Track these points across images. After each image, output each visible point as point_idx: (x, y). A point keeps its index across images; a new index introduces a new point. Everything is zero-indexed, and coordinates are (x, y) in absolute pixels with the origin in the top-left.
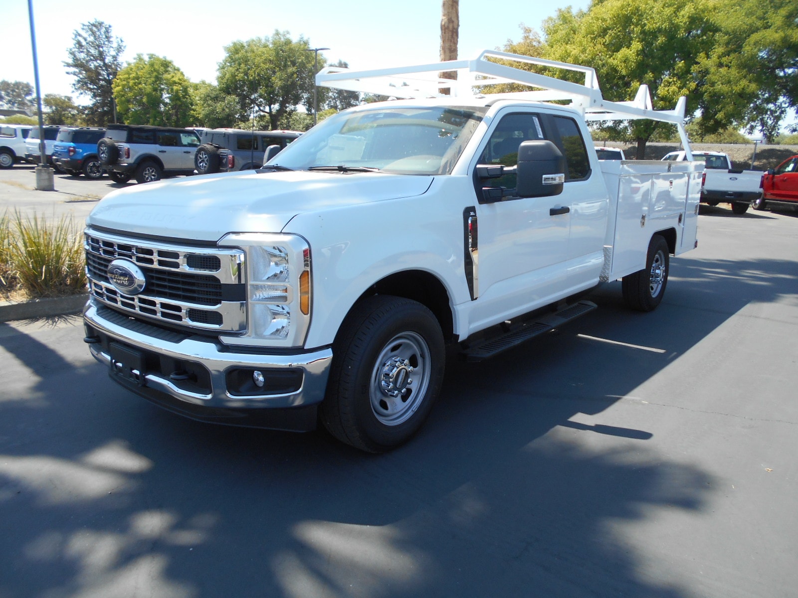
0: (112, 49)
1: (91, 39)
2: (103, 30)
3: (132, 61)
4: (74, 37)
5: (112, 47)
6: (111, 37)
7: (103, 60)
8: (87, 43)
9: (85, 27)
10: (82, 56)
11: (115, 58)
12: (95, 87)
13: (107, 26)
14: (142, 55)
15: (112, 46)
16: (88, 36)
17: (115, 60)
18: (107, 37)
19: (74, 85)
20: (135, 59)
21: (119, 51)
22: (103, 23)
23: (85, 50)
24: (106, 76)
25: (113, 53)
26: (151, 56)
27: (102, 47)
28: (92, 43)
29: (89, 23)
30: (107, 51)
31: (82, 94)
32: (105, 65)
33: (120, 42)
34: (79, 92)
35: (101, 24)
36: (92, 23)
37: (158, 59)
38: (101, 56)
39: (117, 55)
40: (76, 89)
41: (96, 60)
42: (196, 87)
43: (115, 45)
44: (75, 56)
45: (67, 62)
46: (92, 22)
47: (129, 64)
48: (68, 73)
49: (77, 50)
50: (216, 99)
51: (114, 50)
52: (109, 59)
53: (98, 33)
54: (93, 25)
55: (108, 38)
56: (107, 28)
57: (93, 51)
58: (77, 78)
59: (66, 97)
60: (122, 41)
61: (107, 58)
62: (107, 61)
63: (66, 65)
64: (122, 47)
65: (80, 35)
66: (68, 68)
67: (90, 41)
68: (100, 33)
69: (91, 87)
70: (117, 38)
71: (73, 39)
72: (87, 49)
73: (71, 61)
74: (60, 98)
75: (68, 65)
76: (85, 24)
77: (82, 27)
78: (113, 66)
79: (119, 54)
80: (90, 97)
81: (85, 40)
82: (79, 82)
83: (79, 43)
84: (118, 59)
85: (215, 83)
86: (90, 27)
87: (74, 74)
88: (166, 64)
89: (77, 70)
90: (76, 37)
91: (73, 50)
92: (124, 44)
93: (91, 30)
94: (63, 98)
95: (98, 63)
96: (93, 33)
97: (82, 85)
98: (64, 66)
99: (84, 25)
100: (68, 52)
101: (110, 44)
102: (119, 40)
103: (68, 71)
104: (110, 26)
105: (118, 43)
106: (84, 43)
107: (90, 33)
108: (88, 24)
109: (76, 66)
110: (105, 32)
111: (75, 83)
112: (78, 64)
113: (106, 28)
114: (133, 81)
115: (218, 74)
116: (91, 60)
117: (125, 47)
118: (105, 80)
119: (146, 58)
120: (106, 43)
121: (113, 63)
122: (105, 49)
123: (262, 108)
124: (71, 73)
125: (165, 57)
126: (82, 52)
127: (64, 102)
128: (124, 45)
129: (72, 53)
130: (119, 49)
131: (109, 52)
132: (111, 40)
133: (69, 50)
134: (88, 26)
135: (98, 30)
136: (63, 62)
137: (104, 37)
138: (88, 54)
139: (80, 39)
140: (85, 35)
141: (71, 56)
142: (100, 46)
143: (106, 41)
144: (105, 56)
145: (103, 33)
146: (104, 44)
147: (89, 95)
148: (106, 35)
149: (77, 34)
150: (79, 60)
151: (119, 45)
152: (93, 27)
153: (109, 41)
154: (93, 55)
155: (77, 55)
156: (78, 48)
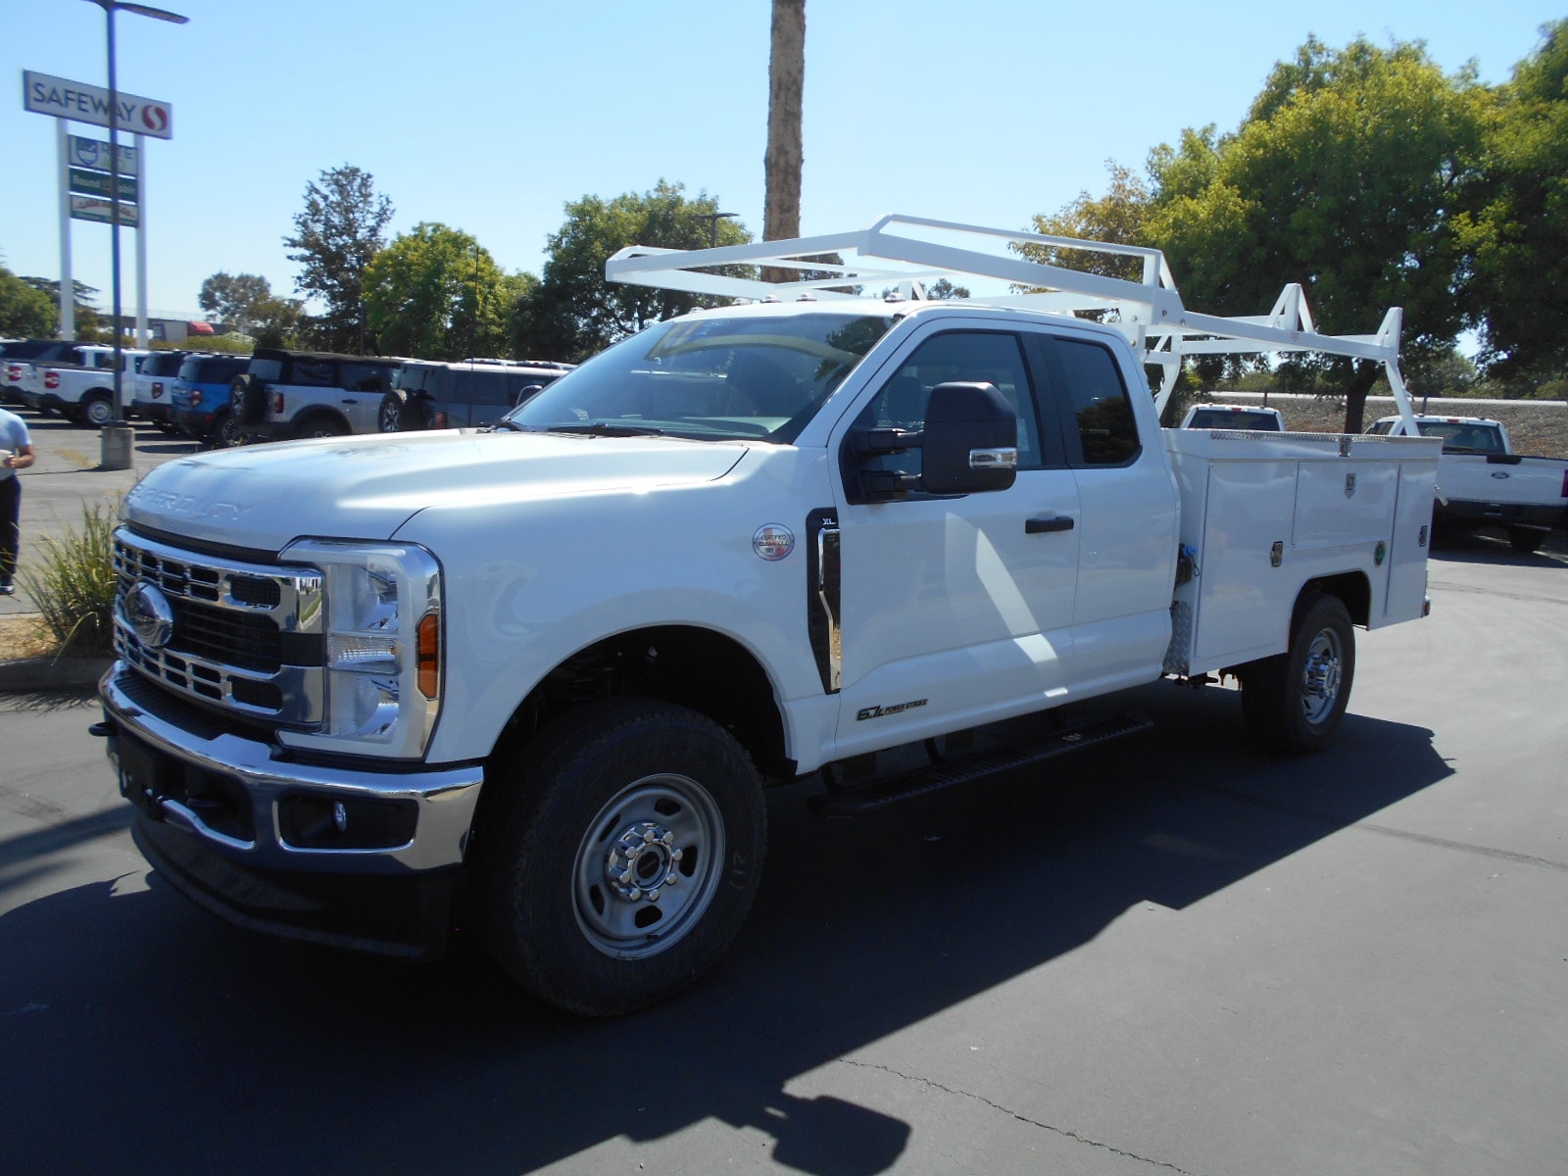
0: (370, 216)
1: (335, 198)
2: (358, 181)
3: (407, 233)
4: (306, 193)
5: (371, 213)
6: (370, 195)
7: (352, 234)
8: (328, 205)
9: (326, 177)
10: (319, 228)
11: (373, 231)
12: (336, 282)
13: (365, 176)
14: (424, 225)
15: (371, 209)
16: (330, 193)
17: (372, 236)
18: (362, 195)
19: (299, 278)
20: (412, 230)
21: (382, 221)
22: (358, 170)
23: (323, 218)
24: (354, 263)
25: (371, 222)
26: (437, 227)
27: (353, 213)
28: (337, 204)
29: (334, 169)
30: (360, 219)
31: (311, 295)
32: (355, 243)
33: (385, 203)
34: (308, 291)
35: (355, 171)
36: (338, 169)
37: (447, 233)
38: (349, 228)
40: (301, 285)
41: (340, 235)
43: (376, 208)
44: (306, 228)
45: (291, 237)
46: (339, 167)
48: (290, 258)
49: (309, 217)
50: (539, 307)
51: (374, 218)
52: (363, 233)
53: (348, 188)
54: (339, 173)
55: (366, 196)
56: (366, 180)
57: (336, 219)
58: (305, 266)
59: (291, 300)
60: (388, 202)
61: (361, 231)
62: (359, 236)
63: (289, 242)
64: (388, 212)
65: (317, 192)
66: (292, 249)
67: (332, 202)
68: (352, 188)
69: (329, 282)
70: (381, 196)
71: (305, 199)
72: (327, 217)
73: (297, 236)
75: (294, 244)
76: (327, 171)
77: (321, 175)
78: (369, 245)
79: (383, 224)
80: (325, 301)
81: (325, 198)
82: (308, 273)
83: (314, 205)
84: (379, 234)
85: (541, 276)
86: (335, 177)
87: (303, 259)
88: (462, 242)
89: (307, 253)
90: (310, 193)
91: (304, 217)
92: (391, 207)
93: (337, 182)
94: (286, 303)
95: (344, 241)
96: (342, 189)
97: (313, 282)
98: (285, 245)
99: (324, 173)
100: (295, 222)
101: (367, 208)
102: (383, 199)
103: (290, 254)
104: (369, 176)
105: (381, 204)
106: (322, 204)
107: (334, 187)
108: (332, 171)
109: (305, 244)
110: (360, 187)
111: (300, 275)
112: (309, 241)
113: (362, 179)
115: (547, 258)
116: (332, 235)
118: (352, 269)
119: (429, 231)
121: (370, 240)
122: (357, 215)
123: (623, 324)
124: (296, 257)
125: (460, 230)
126: (318, 221)
128: (391, 209)
129: (304, 224)
130: (382, 216)
131: (364, 221)
132: (370, 199)
133: (297, 217)
134: (331, 175)
135: (349, 182)
136: (284, 238)
137: (357, 194)
138: (328, 224)
139: (317, 197)
140: (325, 191)
141: (300, 228)
142: (349, 210)
143: (361, 201)
144: (356, 228)
145: (355, 188)
146: (356, 206)
147: (325, 296)
148: (360, 192)
149: (313, 190)
150: (313, 234)
151: (382, 208)
152: (340, 177)
153: (365, 202)
154: (335, 227)
155: (310, 225)
156: (312, 214)
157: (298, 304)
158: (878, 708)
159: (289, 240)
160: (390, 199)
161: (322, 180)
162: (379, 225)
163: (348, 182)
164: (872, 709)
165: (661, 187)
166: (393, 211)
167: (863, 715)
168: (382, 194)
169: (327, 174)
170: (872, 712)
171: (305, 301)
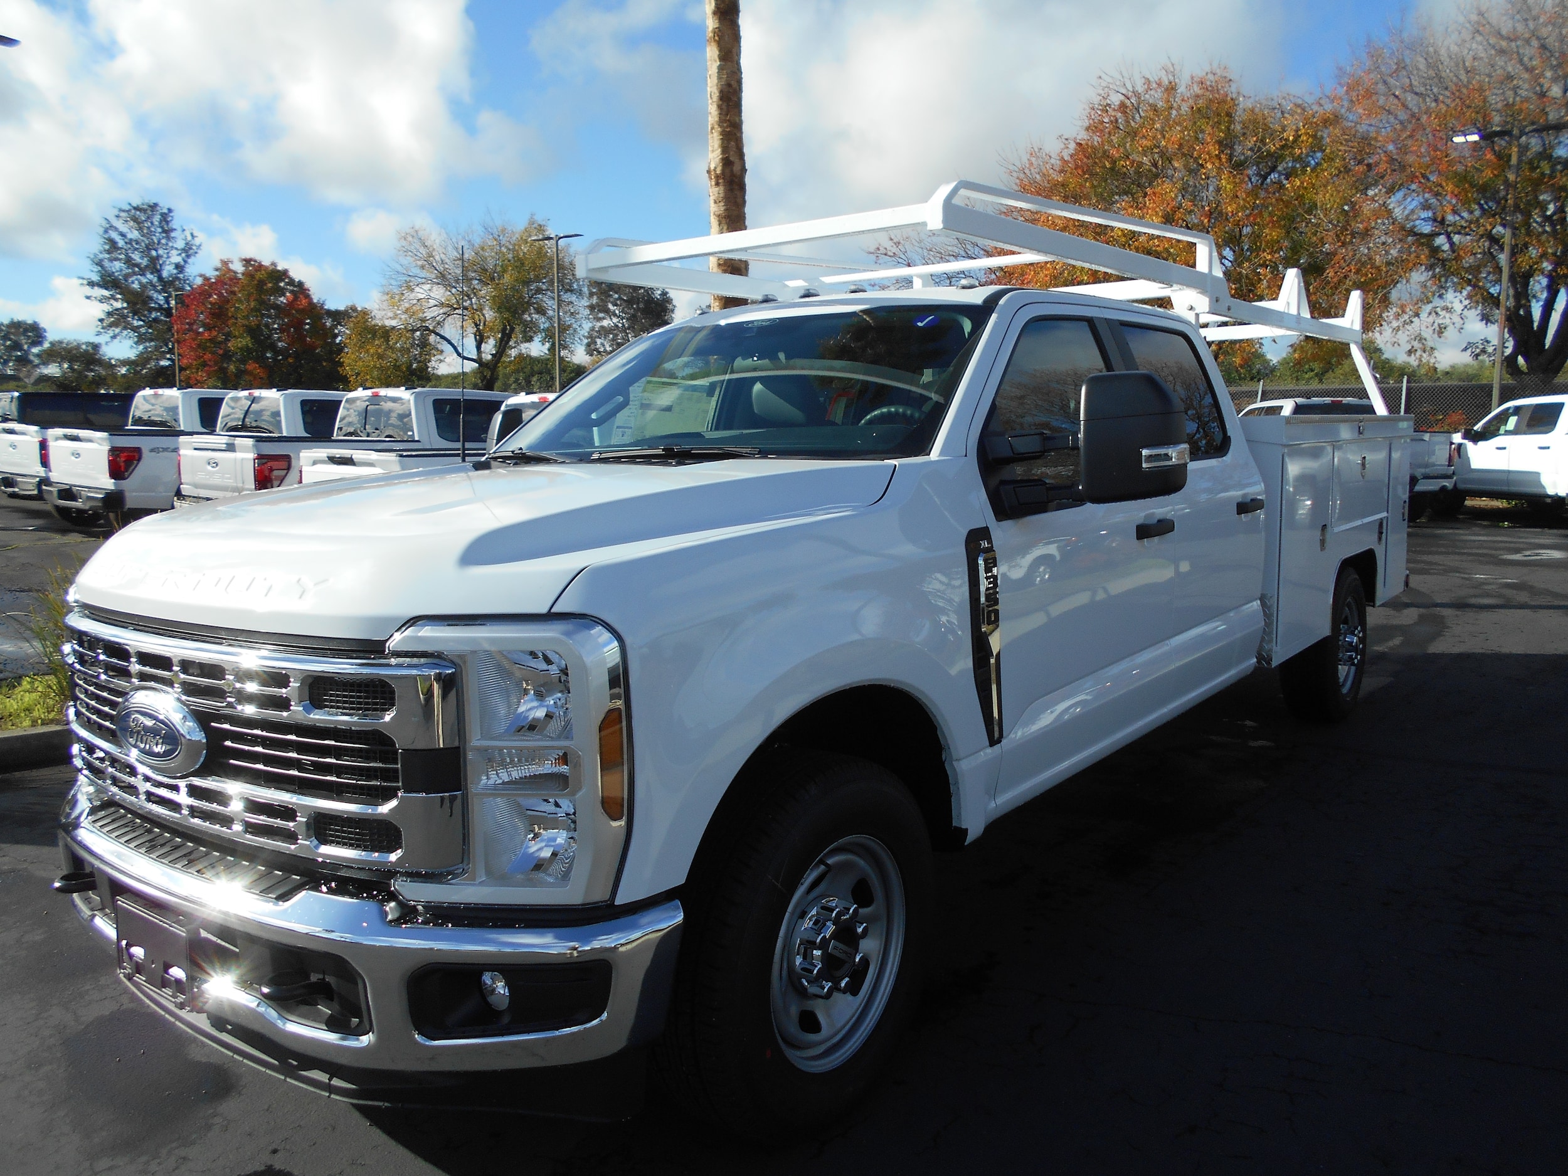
0: (174, 252)
1: (134, 234)
2: (157, 219)
3: (212, 273)
4: (101, 230)
5: (176, 249)
6: (173, 230)
7: (157, 271)
8: (126, 243)
9: (123, 214)
10: (117, 267)
11: (179, 267)
12: (142, 323)
13: (166, 211)
14: (231, 261)
15: (175, 246)
16: (129, 231)
17: (181, 272)
18: (164, 231)
19: (101, 320)
20: (217, 270)
21: (188, 256)
22: (156, 205)
23: (122, 256)
24: (162, 302)
25: (176, 258)
26: (247, 262)
27: (156, 250)
28: (137, 241)
29: (130, 204)
30: (165, 256)
31: (114, 337)
32: (161, 281)
33: (189, 238)
34: (111, 333)
35: (154, 207)
36: (135, 205)
37: (261, 267)
38: (154, 266)
39: (185, 262)
40: (103, 328)
41: (143, 275)
43: (180, 244)
44: (102, 266)
45: (87, 278)
46: (136, 202)
47: (206, 279)
48: (88, 298)
49: (107, 256)
51: (180, 254)
52: (170, 271)
53: (147, 224)
54: (137, 209)
55: (167, 232)
56: (166, 214)
57: (136, 257)
58: (106, 307)
59: (88, 344)
60: (193, 236)
61: (166, 268)
62: (165, 274)
63: (85, 283)
64: (194, 248)
65: (116, 229)
66: (90, 289)
67: (131, 240)
68: (152, 223)
69: (136, 323)
70: (185, 231)
71: (101, 237)
72: (127, 255)
73: (96, 278)
74: (78, 346)
75: (92, 284)
76: (123, 207)
77: (116, 211)
78: (177, 283)
79: (189, 260)
80: (130, 342)
81: (123, 235)
82: (109, 314)
83: (112, 243)
84: (187, 270)
86: (132, 213)
87: (103, 299)
88: (276, 275)
89: (106, 293)
90: (106, 231)
91: (101, 256)
92: (197, 242)
93: (135, 219)
94: (84, 347)
95: (147, 279)
96: (139, 225)
97: (115, 321)
98: (82, 284)
99: (120, 209)
100: (89, 262)
101: (170, 244)
102: (188, 234)
103: (89, 295)
104: (170, 210)
105: (186, 239)
106: (121, 243)
107: (132, 223)
108: (127, 207)
109: (104, 285)
110: (160, 222)
111: (101, 315)
112: (109, 282)
113: (162, 214)
116: (134, 274)
117: (199, 247)
118: (160, 309)
119: (238, 267)
120: (164, 241)
121: (177, 277)
122: (161, 252)
124: (95, 298)
125: (274, 264)
126: (117, 259)
127: (84, 352)
128: (198, 244)
129: (99, 263)
130: (188, 251)
131: (168, 257)
132: (173, 234)
133: (92, 257)
134: (128, 211)
135: (148, 218)
136: (80, 278)
137: (159, 230)
138: (129, 261)
139: (114, 235)
140: (123, 228)
141: (96, 267)
142: (153, 246)
143: (163, 238)
144: (161, 265)
145: (156, 223)
146: (159, 243)
147: (131, 337)
148: (162, 227)
149: (108, 227)
150: (111, 274)
151: (187, 244)
152: (138, 213)
153: (168, 238)
154: (137, 265)
155: (106, 264)
156: (109, 252)
157: (96, 347)
159: (86, 280)
160: (195, 234)
161: (117, 216)
166: (200, 245)
168: (184, 228)
169: (124, 211)
171: (107, 343)
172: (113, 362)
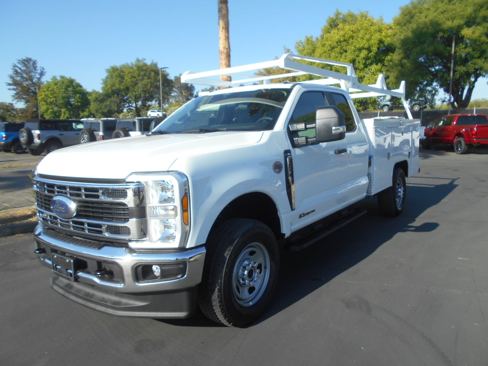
0: (37, 74)
1: (24, 68)
2: (32, 63)
3: (50, 80)
4: (13, 67)
7: (31, 80)
8: (21, 71)
9: (20, 62)
10: (19, 79)
11: (39, 79)
12: (27, 97)
13: (34, 61)
14: (56, 76)
15: (37, 72)
16: (22, 67)
19: (13, 96)
20: (51, 79)
22: (31, 59)
23: (20, 75)
24: (33, 90)
25: (38, 76)
26: (62, 77)
27: (31, 73)
28: (25, 70)
29: (22, 59)
32: (33, 83)
33: (42, 70)
34: (17, 100)
37: (66, 79)
40: (15, 98)
41: (27, 81)
42: (90, 94)
43: (39, 71)
44: (14, 79)
46: (24, 58)
47: (48, 82)
48: (9, 89)
49: (15, 75)
50: (102, 101)
52: (35, 80)
53: (29, 65)
54: (25, 60)
55: (35, 68)
57: (25, 76)
58: (15, 92)
60: (43, 69)
63: (8, 84)
65: (17, 66)
67: (23, 70)
68: (30, 65)
69: (24, 97)
71: (13, 69)
73: (11, 82)
75: (10, 85)
76: (20, 60)
77: (18, 61)
78: (38, 84)
80: (24, 103)
81: (20, 69)
82: (16, 94)
83: (16, 71)
84: (41, 80)
85: (101, 91)
86: (23, 62)
87: (14, 89)
88: (71, 81)
89: (15, 87)
91: (13, 75)
92: (45, 71)
93: (24, 63)
94: (8, 104)
95: (29, 83)
96: (25, 65)
97: (18, 96)
98: (7, 85)
100: (9, 77)
102: (42, 68)
104: (36, 61)
106: (19, 71)
107: (23, 65)
109: (14, 85)
110: (33, 64)
111: (14, 95)
112: (15, 83)
114: (50, 92)
115: (103, 85)
116: (24, 81)
117: (45, 72)
119: (59, 78)
120: (34, 71)
121: (38, 82)
122: (33, 74)
123: (131, 105)
124: (12, 89)
125: (70, 77)
126: (18, 76)
127: (7, 106)
130: (42, 74)
131: (35, 76)
132: (37, 68)
133: (10, 75)
134: (22, 61)
137: (32, 67)
138: (22, 77)
139: (17, 68)
140: (20, 66)
141: (11, 79)
142: (30, 72)
143: (33, 69)
144: (33, 78)
145: (31, 65)
146: (32, 71)
147: (23, 101)
149: (15, 66)
150: (16, 81)
153: (35, 69)
154: (24, 78)
155: (15, 78)
156: (16, 74)
157: (12, 104)
158: (304, 214)
159: (8, 83)
160: (44, 68)
162: (41, 77)
163: (28, 62)
164: (302, 214)
165: (138, 60)
167: (300, 216)
170: (302, 215)
171: (16, 103)
172: (18, 110)
